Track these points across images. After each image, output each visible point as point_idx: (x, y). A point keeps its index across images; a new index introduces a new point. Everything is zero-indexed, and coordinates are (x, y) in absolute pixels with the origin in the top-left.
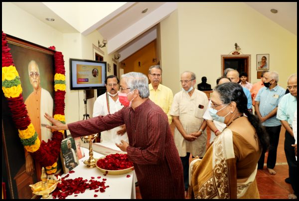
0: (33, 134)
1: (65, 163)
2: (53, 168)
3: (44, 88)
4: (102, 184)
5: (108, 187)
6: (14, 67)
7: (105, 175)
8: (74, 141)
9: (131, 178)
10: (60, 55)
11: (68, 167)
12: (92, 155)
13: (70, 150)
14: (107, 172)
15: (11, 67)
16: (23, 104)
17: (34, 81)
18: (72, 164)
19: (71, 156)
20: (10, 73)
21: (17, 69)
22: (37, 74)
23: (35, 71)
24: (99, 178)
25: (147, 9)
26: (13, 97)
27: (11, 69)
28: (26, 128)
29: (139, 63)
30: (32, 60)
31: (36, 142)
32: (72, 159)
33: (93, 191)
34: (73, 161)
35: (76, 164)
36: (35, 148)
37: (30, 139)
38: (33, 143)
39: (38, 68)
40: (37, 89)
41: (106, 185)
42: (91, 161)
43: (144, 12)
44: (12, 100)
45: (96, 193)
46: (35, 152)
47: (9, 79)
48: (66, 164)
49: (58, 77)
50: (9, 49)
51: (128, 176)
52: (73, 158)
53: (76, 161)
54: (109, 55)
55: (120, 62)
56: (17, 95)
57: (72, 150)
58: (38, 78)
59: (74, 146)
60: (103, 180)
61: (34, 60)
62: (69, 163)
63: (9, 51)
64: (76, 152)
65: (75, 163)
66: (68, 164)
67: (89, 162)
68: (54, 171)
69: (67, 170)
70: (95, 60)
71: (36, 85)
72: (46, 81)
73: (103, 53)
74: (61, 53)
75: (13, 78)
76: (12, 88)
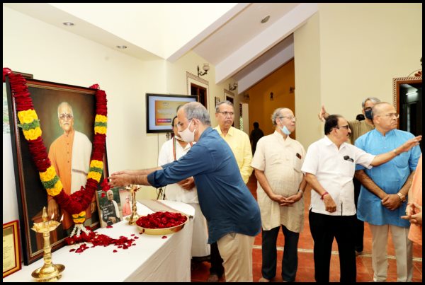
0: (53, 178)
1: (102, 216)
2: (80, 217)
3: (78, 131)
4: (130, 242)
5: (134, 245)
6: (34, 111)
7: (141, 233)
8: (118, 192)
9: (165, 240)
10: (103, 94)
11: (106, 221)
12: (136, 210)
13: (110, 202)
14: (144, 231)
15: (30, 110)
16: (43, 146)
17: (65, 124)
18: (113, 219)
19: (112, 209)
20: (28, 116)
21: (37, 112)
22: (69, 116)
23: (67, 113)
24: (133, 235)
25: (269, 17)
26: (32, 139)
27: (29, 113)
28: (45, 170)
29: (272, 94)
30: (63, 101)
31: (56, 185)
32: (112, 213)
33: (117, 246)
34: (114, 215)
35: (118, 220)
36: (55, 192)
37: (50, 182)
38: (53, 186)
39: (71, 110)
40: (69, 131)
41: (133, 243)
42: (135, 217)
43: (263, 21)
44: (31, 142)
45: (118, 249)
46: (55, 196)
47: (27, 122)
48: (104, 217)
49: (99, 118)
50: (28, 94)
51: (164, 237)
52: (115, 212)
53: (118, 216)
54: (218, 84)
55: (241, 94)
56: (36, 138)
57: (115, 202)
58: (70, 120)
59: (117, 199)
60: (135, 238)
61: (66, 101)
62: (108, 216)
63: (28, 96)
64: (119, 205)
65: (117, 218)
66: (106, 218)
67: (132, 218)
68: (82, 220)
69: (104, 224)
70: (190, 94)
71: (67, 128)
72: (82, 123)
73: (206, 82)
74: (104, 92)
75: (31, 121)
76: (30, 130)
